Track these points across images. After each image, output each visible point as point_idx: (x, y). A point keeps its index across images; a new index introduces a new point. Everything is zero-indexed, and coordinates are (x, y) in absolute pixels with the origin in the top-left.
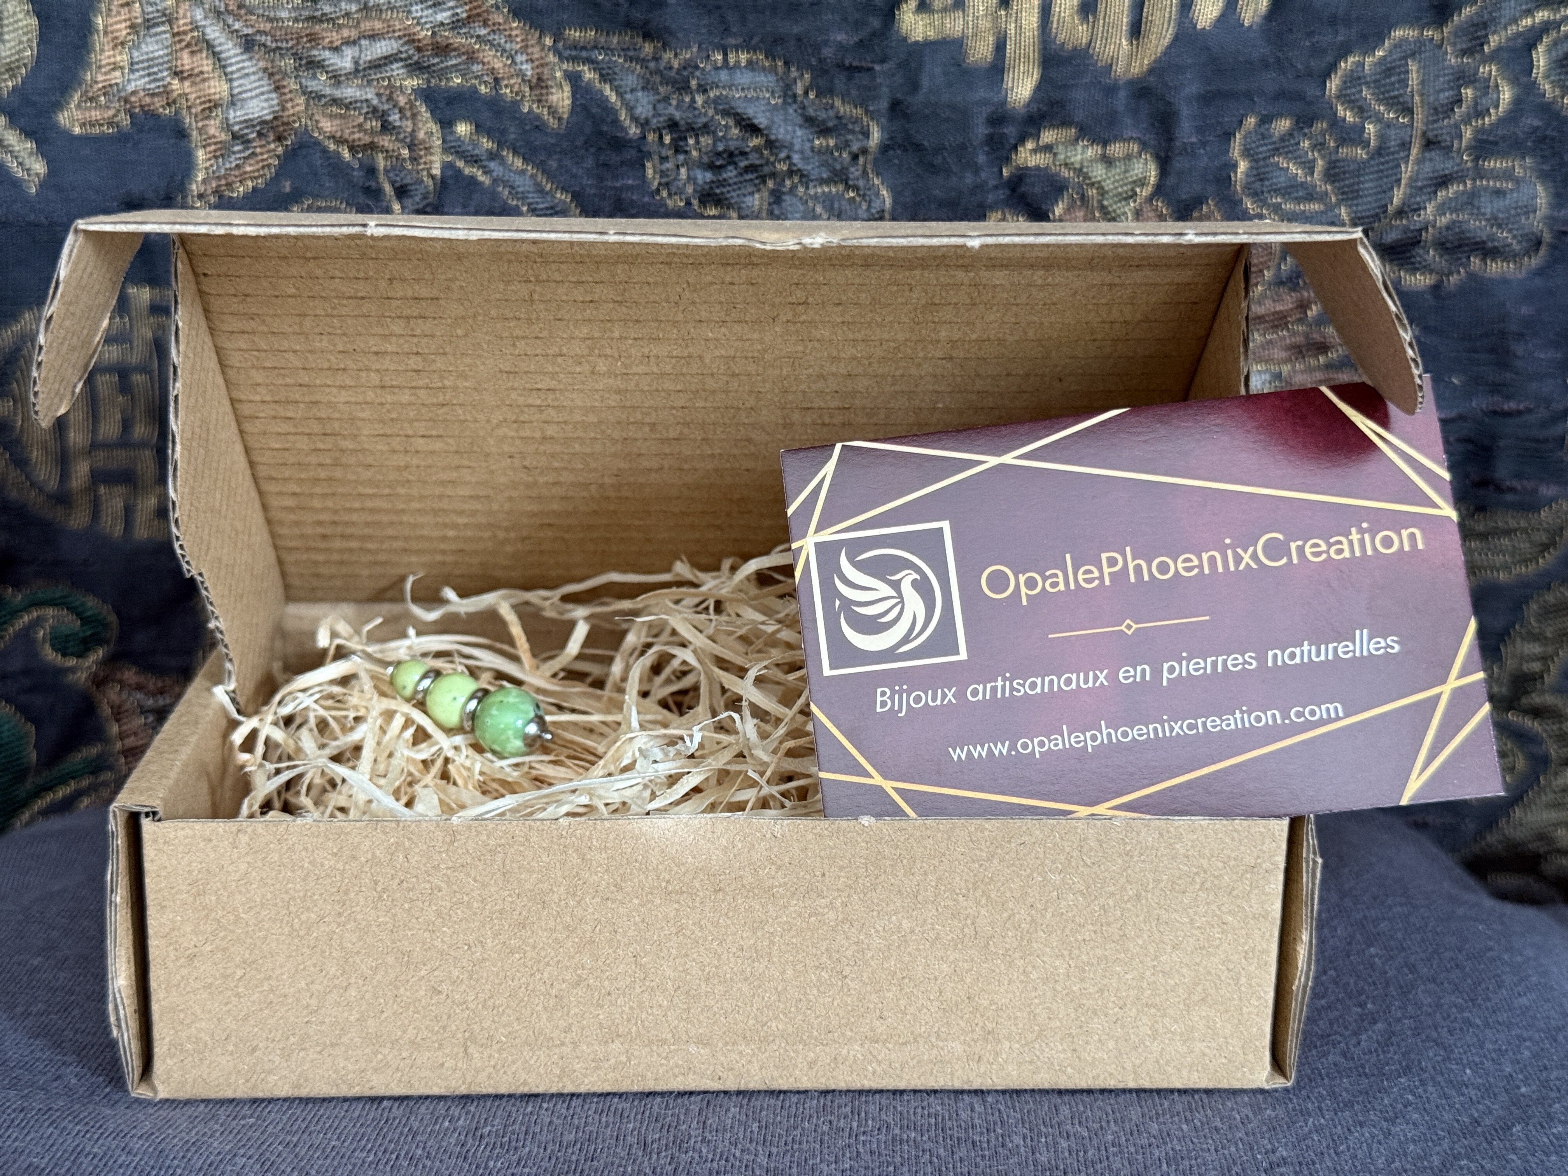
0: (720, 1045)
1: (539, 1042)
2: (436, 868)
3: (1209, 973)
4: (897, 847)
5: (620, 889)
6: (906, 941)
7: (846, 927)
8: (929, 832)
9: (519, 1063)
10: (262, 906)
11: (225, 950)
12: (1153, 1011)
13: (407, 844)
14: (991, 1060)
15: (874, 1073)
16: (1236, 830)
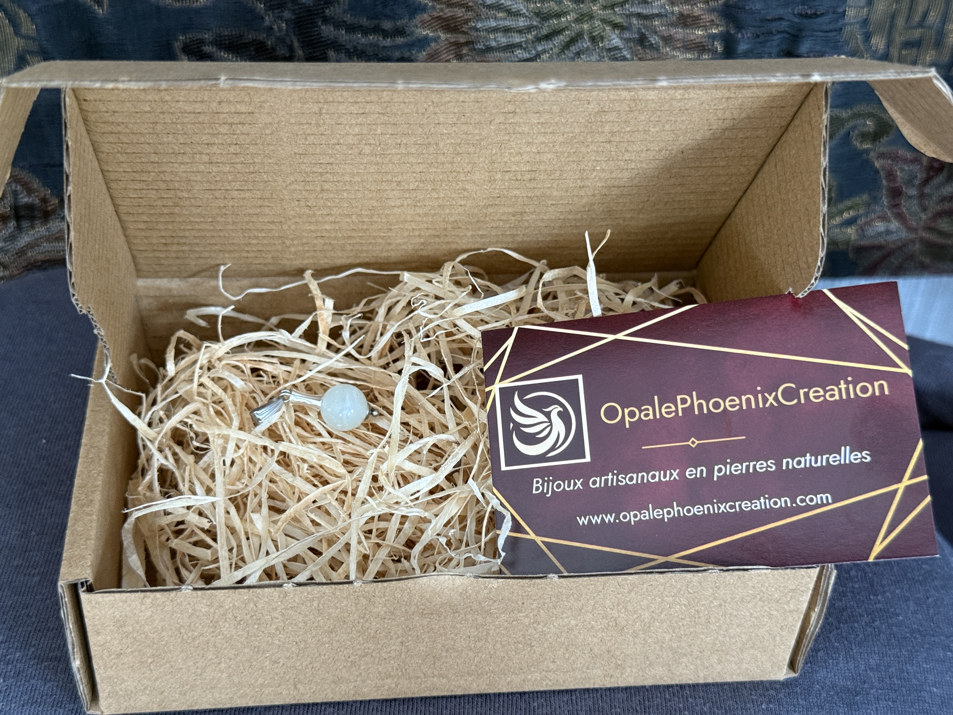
0: (453, 677)
1: (341, 681)
2: (276, 609)
3: (757, 636)
4: (571, 589)
5: (393, 613)
6: (572, 630)
7: (535, 625)
8: (592, 583)
9: (328, 690)
10: (163, 631)
11: (140, 651)
12: (720, 653)
13: (255, 599)
14: (619, 676)
15: (547, 684)
16: (786, 574)
